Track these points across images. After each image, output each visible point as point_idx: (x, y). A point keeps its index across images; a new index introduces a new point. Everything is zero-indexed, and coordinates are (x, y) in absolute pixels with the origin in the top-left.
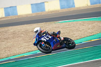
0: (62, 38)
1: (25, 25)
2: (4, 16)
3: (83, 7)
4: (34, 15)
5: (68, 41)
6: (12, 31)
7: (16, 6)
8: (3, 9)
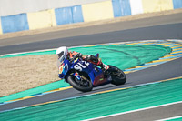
0: (106, 67)
3: (43, 29)
5: (115, 71)
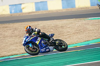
1: (55, 21)
2: (34, 10)
4: (64, 11)
6: (41, 25)
7: (46, 2)
8: (34, 4)
